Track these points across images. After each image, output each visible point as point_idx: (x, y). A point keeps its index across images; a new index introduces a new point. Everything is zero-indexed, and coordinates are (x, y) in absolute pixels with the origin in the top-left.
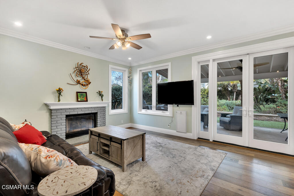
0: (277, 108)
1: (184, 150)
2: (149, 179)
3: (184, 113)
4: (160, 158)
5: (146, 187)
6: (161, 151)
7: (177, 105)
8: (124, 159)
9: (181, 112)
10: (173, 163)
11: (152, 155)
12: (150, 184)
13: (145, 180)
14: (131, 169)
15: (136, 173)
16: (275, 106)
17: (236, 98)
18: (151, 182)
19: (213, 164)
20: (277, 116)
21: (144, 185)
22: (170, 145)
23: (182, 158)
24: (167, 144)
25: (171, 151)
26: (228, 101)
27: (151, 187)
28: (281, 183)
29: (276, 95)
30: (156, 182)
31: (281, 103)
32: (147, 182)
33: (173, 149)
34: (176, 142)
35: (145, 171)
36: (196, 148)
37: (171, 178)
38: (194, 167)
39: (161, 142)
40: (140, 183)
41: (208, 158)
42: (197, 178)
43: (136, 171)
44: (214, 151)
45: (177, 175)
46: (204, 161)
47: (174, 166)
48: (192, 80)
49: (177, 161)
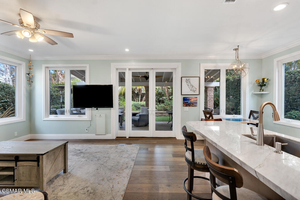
0: (165, 107)
1: (106, 151)
2: (78, 188)
3: (103, 116)
4: (85, 164)
5: (78, 196)
6: (83, 157)
7: (96, 108)
8: (44, 177)
9: (100, 115)
10: (99, 165)
11: (74, 164)
12: (82, 192)
13: (75, 190)
14: (52, 186)
15: (61, 188)
16: (164, 105)
17: (141, 99)
18: (82, 189)
19: (132, 156)
20: (165, 113)
21: (75, 195)
22: (91, 150)
23: (107, 158)
24: (88, 149)
25: (94, 155)
26: (135, 102)
27: (84, 194)
28: (171, 155)
29: (164, 98)
30: (87, 187)
31: (167, 103)
32: (78, 191)
33: (96, 153)
34: (97, 145)
35: (71, 182)
36: (116, 147)
37: (102, 178)
38: (118, 162)
39: (80, 149)
40: (69, 195)
41: (128, 152)
42: (123, 170)
43: (60, 186)
44: (131, 145)
45: (106, 174)
46: (125, 155)
47: (101, 168)
48: (111, 84)
49: (103, 162)
